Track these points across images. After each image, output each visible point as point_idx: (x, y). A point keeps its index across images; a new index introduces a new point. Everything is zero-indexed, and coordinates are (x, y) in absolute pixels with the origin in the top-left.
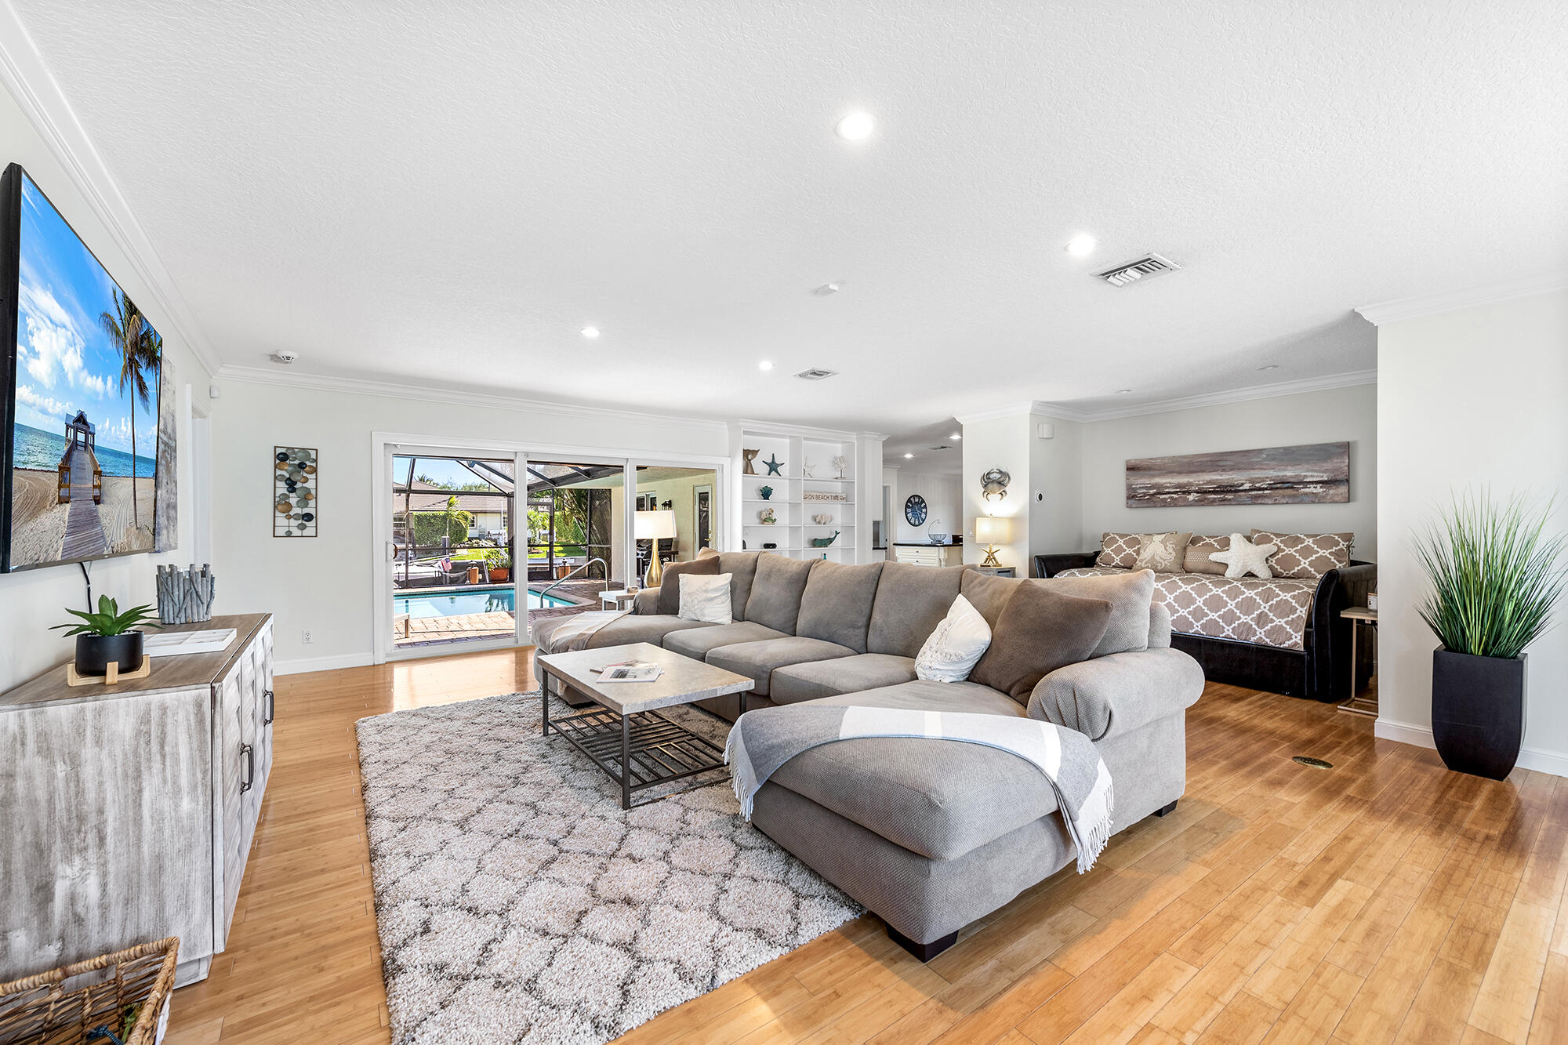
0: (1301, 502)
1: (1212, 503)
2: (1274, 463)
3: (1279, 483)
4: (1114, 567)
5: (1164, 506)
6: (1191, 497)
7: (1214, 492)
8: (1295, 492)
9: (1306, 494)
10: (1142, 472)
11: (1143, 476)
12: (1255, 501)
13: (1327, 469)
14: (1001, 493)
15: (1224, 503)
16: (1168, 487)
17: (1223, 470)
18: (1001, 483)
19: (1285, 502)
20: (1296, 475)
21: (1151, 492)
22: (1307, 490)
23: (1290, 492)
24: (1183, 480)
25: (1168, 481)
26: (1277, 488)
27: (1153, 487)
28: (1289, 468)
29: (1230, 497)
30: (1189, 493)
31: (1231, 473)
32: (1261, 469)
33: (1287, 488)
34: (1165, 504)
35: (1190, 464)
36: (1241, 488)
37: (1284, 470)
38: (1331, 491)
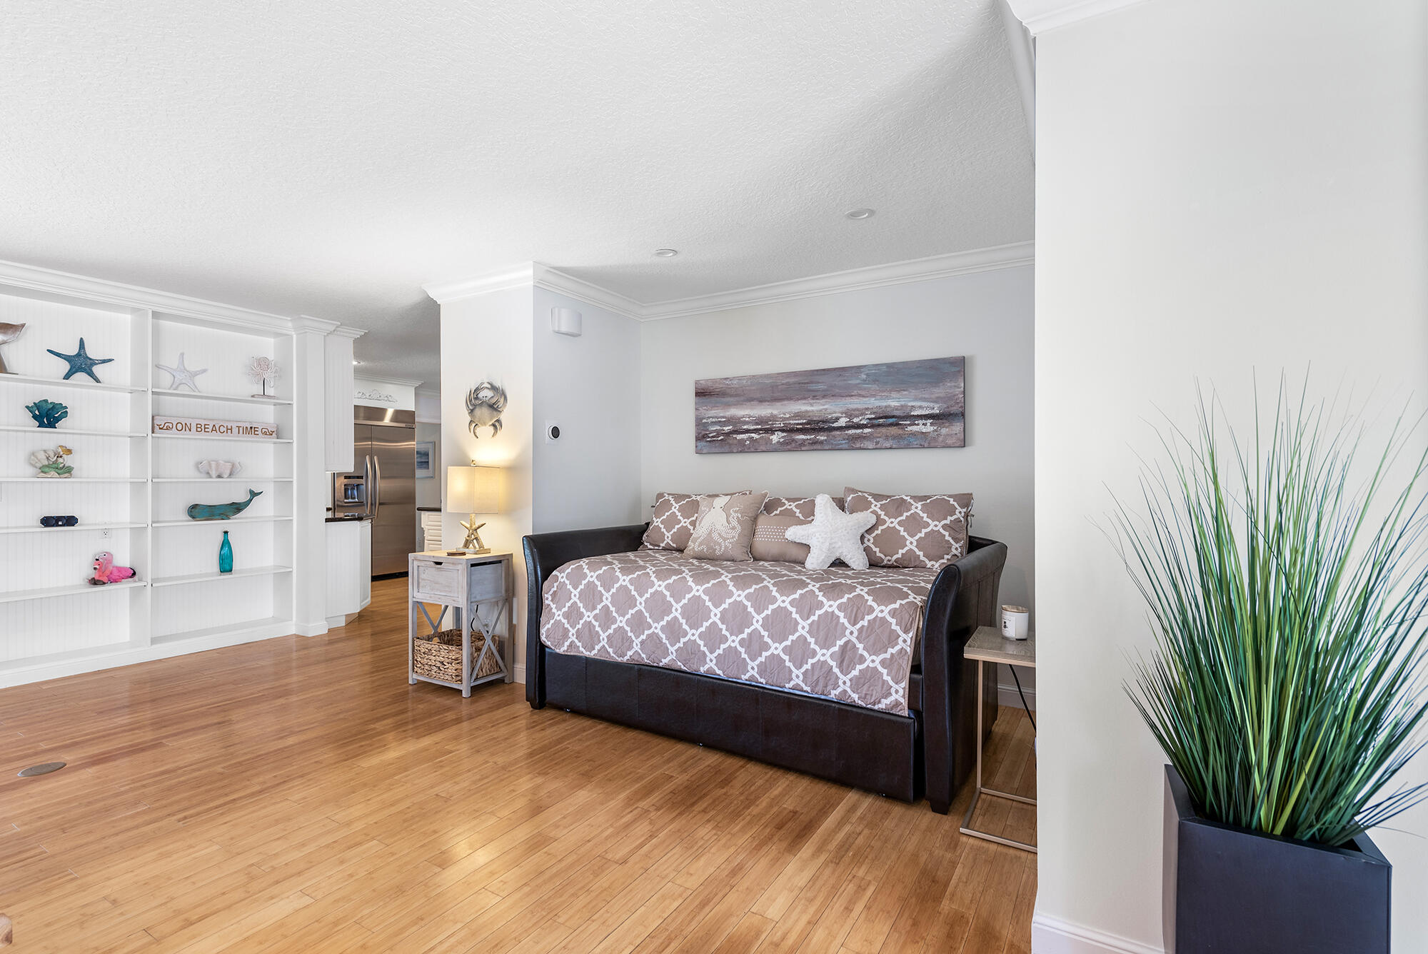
0: (908, 447)
1: (800, 447)
2: (875, 387)
3: (881, 418)
4: (664, 549)
5: (741, 452)
6: (775, 438)
7: (802, 431)
8: (900, 432)
9: (914, 434)
10: (713, 399)
11: (714, 406)
12: (854, 444)
13: (937, 398)
14: (494, 425)
15: (815, 447)
16: (747, 423)
17: (814, 397)
18: (493, 407)
19: (888, 445)
20: (902, 406)
21: (727, 429)
22: (914, 428)
23: (894, 430)
24: (764, 411)
25: (748, 411)
26: (879, 425)
27: (729, 421)
28: (894, 395)
29: (822, 438)
30: (771, 431)
31: (823, 401)
32: (860, 395)
33: (891, 425)
34: (743, 449)
35: (774, 387)
36: (835, 425)
37: (887, 398)
38: (944, 431)
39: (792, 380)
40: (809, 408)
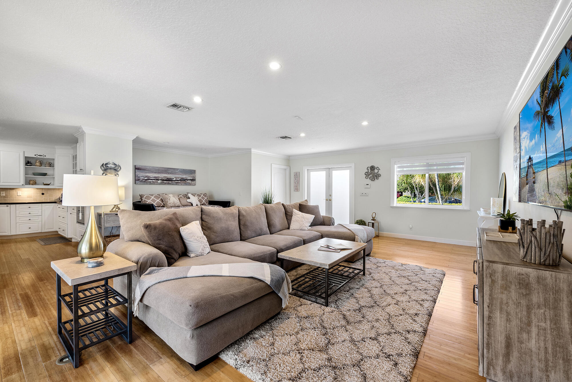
0: (186, 185)
1: (165, 184)
2: (181, 173)
3: (182, 179)
6: (159, 181)
7: (166, 180)
10: (140, 170)
11: (142, 172)
12: (177, 184)
13: (191, 177)
15: (169, 184)
16: (152, 178)
17: (168, 174)
19: (183, 184)
20: (186, 177)
21: (146, 178)
22: (188, 182)
23: (184, 182)
24: (156, 175)
25: (152, 175)
26: (182, 181)
27: (146, 177)
28: (184, 175)
29: (170, 182)
30: (158, 180)
31: (170, 175)
32: (178, 174)
33: (184, 181)
34: (150, 183)
35: (159, 170)
36: (173, 180)
37: (183, 175)
38: (193, 182)
39: (163, 169)
40: (167, 176)
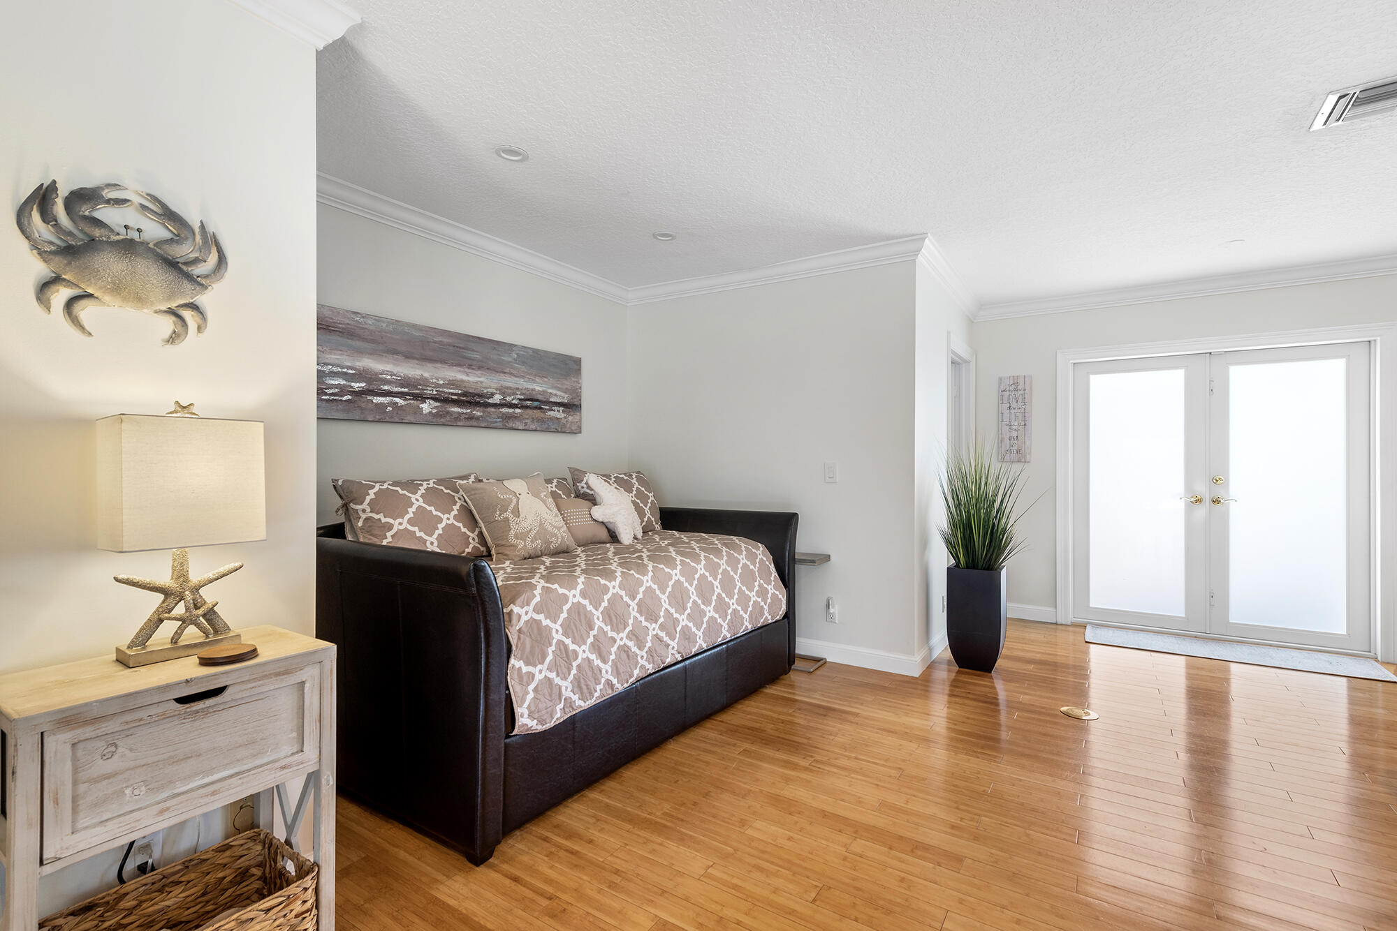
0: (546, 431)
1: (455, 422)
2: (523, 368)
3: (528, 400)
5: (379, 421)
6: (426, 407)
8: (542, 415)
9: (552, 419)
12: (506, 424)
13: (566, 389)
14: (174, 313)
15: (469, 423)
16: (387, 382)
17: (470, 366)
19: (534, 427)
20: (543, 391)
21: (357, 386)
23: (538, 413)
24: (413, 371)
25: (389, 367)
26: (527, 407)
27: (360, 375)
28: (538, 379)
29: (479, 414)
30: (422, 398)
31: (479, 372)
32: (511, 374)
33: (536, 408)
34: (382, 417)
36: (490, 401)
37: (534, 381)
38: (570, 418)
39: (446, 340)
40: (465, 378)
